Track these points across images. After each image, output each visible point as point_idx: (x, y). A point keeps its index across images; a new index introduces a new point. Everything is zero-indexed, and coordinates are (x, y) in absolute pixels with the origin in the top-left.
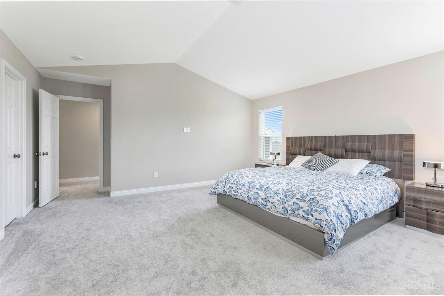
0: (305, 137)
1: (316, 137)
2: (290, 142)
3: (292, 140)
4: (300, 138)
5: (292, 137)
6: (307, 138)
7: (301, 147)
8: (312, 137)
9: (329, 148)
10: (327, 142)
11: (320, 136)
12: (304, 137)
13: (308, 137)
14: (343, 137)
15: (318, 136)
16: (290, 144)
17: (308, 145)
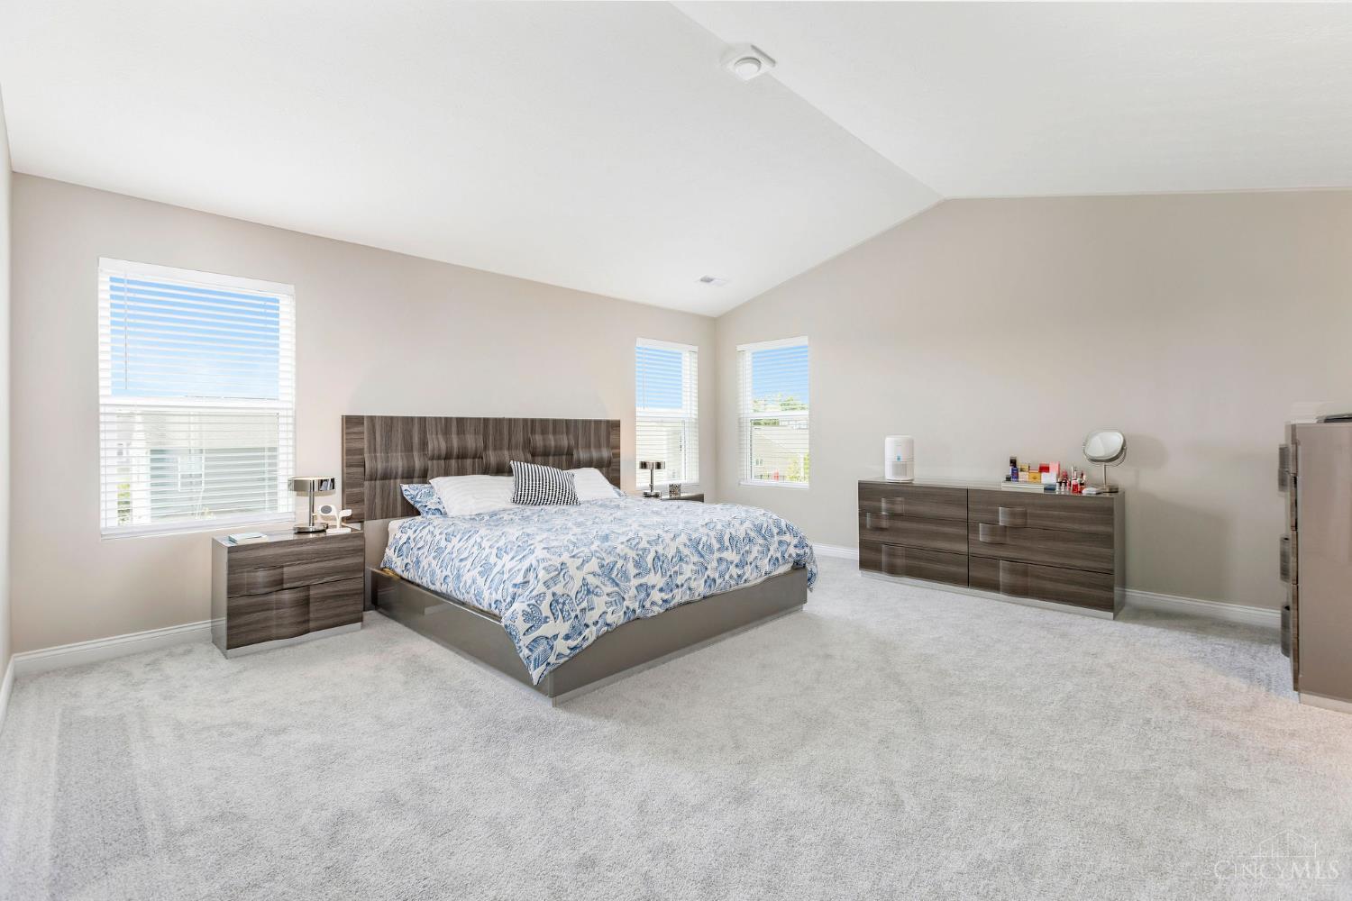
0: (425, 418)
1: (460, 421)
2: (366, 436)
3: (374, 426)
4: (408, 421)
5: (372, 419)
6: (434, 423)
7: (412, 450)
8: (448, 420)
9: (495, 449)
10: (491, 432)
11: (471, 419)
12: (420, 418)
13: (437, 419)
14: (525, 420)
15: (467, 419)
16: (366, 441)
17: (437, 443)
